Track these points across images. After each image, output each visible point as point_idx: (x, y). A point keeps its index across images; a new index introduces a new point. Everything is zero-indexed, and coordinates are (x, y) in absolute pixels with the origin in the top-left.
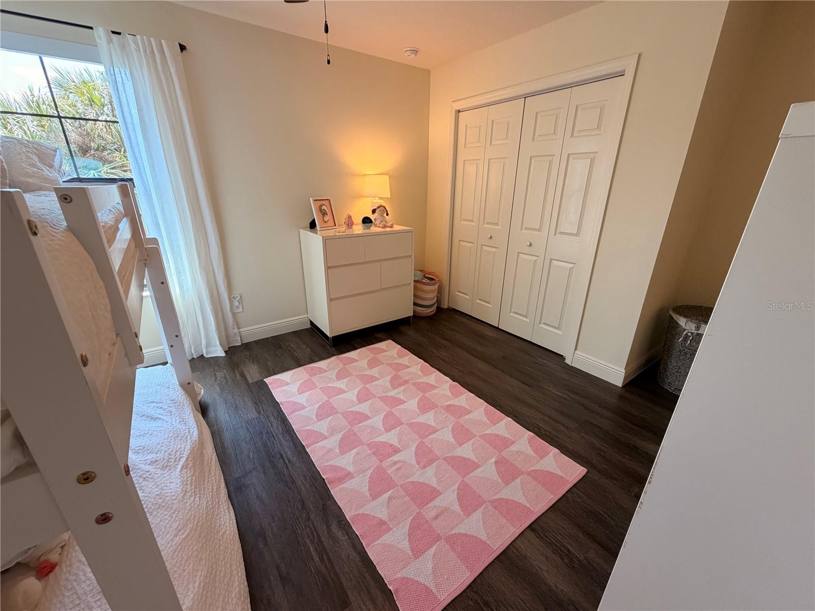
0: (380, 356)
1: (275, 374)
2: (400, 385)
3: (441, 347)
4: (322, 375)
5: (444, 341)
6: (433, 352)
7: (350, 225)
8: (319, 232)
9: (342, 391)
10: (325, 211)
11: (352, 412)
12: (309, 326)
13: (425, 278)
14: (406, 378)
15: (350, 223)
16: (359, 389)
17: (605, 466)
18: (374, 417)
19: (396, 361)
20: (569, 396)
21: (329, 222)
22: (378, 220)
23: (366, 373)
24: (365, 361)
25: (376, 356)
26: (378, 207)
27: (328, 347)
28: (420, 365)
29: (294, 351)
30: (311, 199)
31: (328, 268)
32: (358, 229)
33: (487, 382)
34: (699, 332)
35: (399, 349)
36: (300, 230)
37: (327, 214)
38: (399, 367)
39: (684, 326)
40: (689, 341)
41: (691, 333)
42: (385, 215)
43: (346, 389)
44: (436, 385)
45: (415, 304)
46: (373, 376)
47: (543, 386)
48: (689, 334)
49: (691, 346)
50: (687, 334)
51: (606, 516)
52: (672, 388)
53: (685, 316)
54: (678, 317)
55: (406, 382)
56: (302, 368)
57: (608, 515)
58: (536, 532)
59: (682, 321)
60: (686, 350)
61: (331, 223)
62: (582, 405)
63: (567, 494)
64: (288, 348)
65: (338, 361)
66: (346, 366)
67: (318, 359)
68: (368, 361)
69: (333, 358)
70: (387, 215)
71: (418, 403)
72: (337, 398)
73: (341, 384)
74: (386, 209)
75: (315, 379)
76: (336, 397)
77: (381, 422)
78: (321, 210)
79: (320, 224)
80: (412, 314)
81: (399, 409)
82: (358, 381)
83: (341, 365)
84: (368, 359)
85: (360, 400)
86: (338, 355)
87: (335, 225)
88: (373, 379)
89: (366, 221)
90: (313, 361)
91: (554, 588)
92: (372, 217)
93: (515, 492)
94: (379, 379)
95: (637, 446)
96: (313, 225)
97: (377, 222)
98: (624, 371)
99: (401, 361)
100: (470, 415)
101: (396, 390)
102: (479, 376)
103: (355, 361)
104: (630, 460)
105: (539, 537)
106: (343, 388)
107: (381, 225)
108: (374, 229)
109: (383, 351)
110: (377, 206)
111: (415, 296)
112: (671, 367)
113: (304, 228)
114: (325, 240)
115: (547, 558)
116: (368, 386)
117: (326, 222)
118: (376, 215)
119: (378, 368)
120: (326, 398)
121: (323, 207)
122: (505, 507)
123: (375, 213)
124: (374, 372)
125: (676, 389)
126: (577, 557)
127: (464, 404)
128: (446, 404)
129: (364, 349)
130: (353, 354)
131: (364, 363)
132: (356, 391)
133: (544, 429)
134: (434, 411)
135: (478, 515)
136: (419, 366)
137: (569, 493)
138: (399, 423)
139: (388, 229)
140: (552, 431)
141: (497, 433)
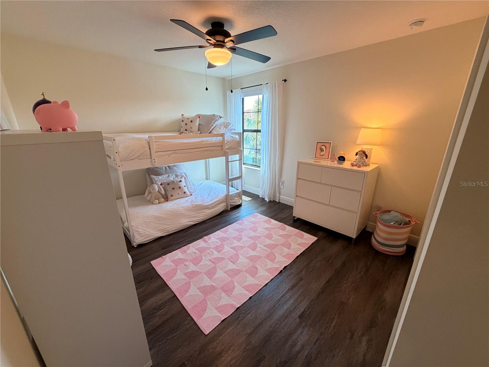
21: (324, 156)
22: (357, 160)
27: (292, 221)
31: (298, 179)
42: (365, 158)
51: (174, 335)
57: (174, 337)
58: (173, 298)
63: (190, 317)
74: (365, 153)
86: (286, 225)
87: (328, 159)
91: (149, 300)
93: (193, 291)
100: (250, 277)
105: (170, 298)
109: (301, 237)
114: (299, 164)
115: (160, 300)
117: (321, 155)
122: (186, 287)
126: (157, 312)
135: (184, 277)
137: (191, 319)
140: (244, 322)
141: (236, 289)
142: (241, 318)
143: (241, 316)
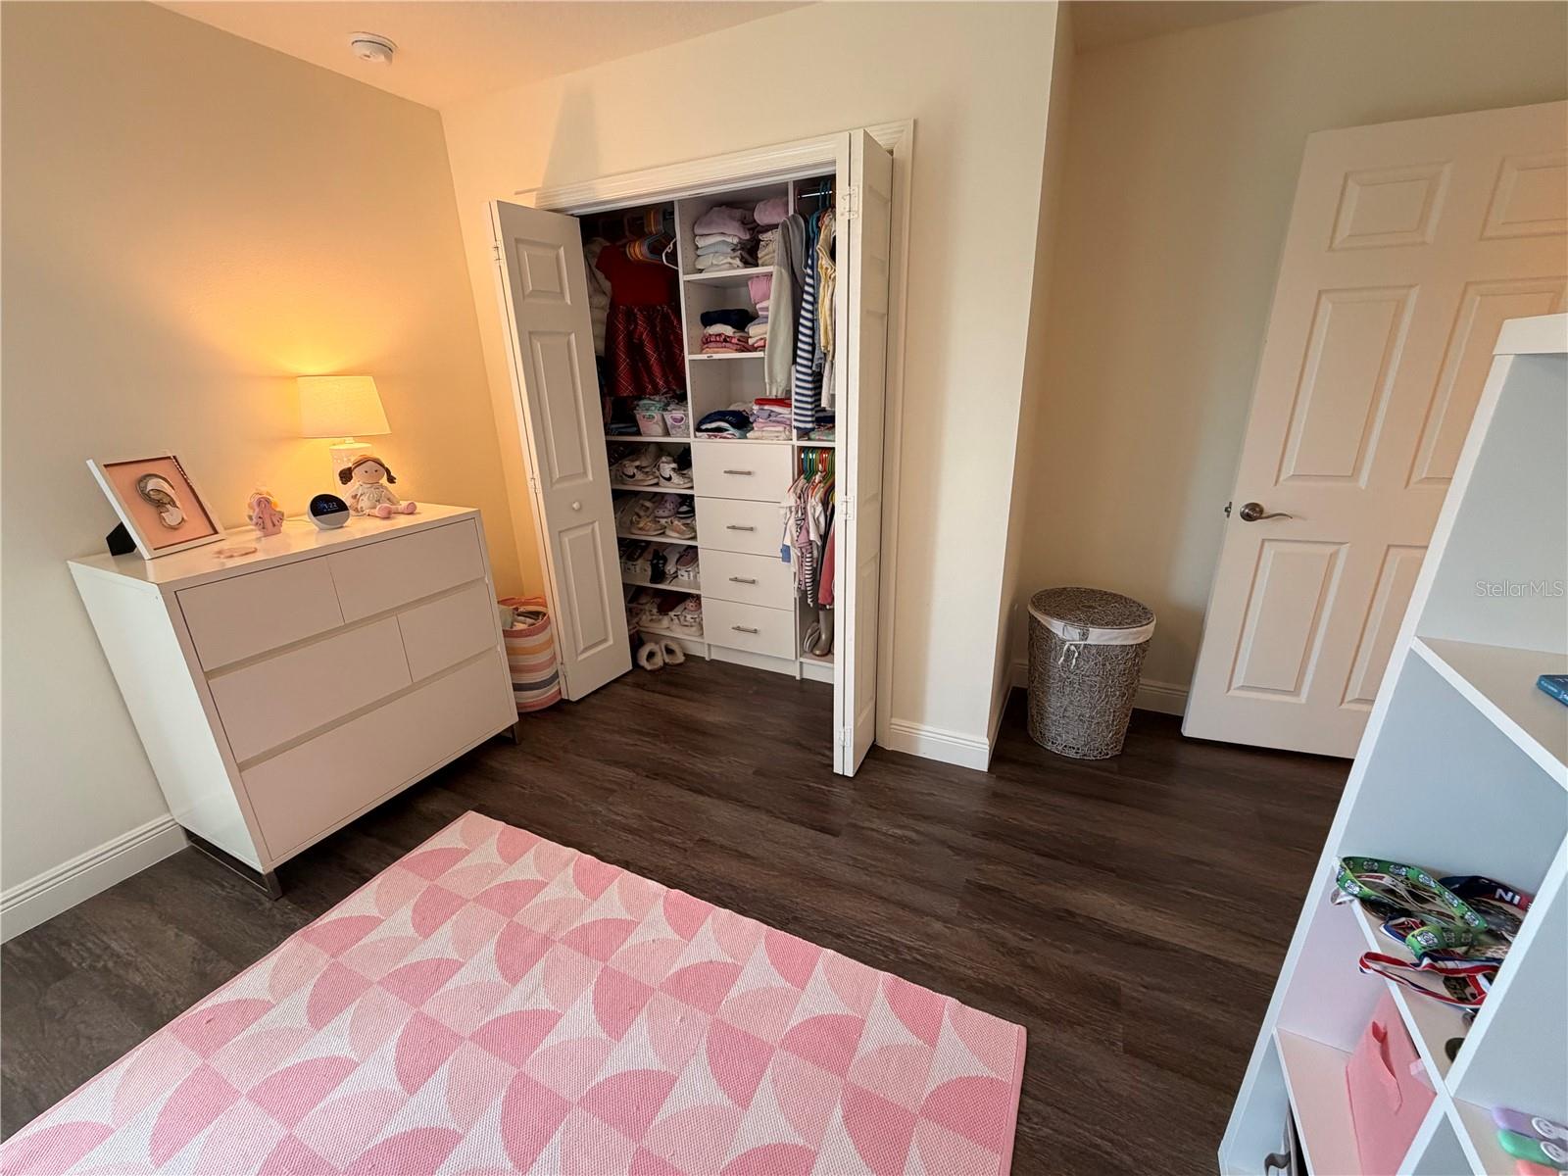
0: (449, 880)
1: (38, 1111)
2: (531, 960)
3: (613, 791)
4: (254, 1028)
5: (612, 769)
6: (595, 813)
7: (269, 524)
8: (149, 565)
9: (339, 1069)
10: (161, 496)
11: (389, 1145)
12: (184, 844)
13: (519, 615)
14: (543, 929)
15: (268, 517)
16: (399, 1032)
17: (1047, 996)
18: (469, 1125)
19: (501, 879)
20: (917, 832)
21: (186, 526)
22: (365, 498)
23: (413, 958)
24: (406, 913)
25: (439, 882)
26: (359, 464)
27: (268, 905)
28: (572, 865)
29: (128, 965)
30: (90, 463)
31: (207, 677)
32: (303, 534)
33: (748, 856)
34: (1087, 642)
35: (502, 833)
36: (69, 562)
37: (174, 504)
38: (513, 896)
39: (1060, 634)
40: (1074, 660)
41: (1076, 646)
42: (384, 481)
43: (353, 1056)
44: (629, 917)
45: (517, 687)
46: (439, 962)
47: (860, 824)
48: (1073, 648)
49: (1078, 668)
50: (1068, 650)
51: (1107, 1146)
52: (1060, 748)
53: (1060, 617)
54: (1049, 619)
55: (546, 941)
56: (165, 1032)
57: (1111, 1141)
59: (1057, 627)
60: (1072, 677)
61: (197, 525)
62: (943, 843)
64: (100, 965)
65: (310, 947)
66: (340, 959)
67: (232, 967)
68: (414, 911)
69: (289, 946)
70: (391, 480)
71: (597, 1004)
72: (324, 1111)
73: (333, 1042)
74: (382, 465)
75: (223, 1061)
76: (321, 1105)
77: (499, 1135)
78: (146, 496)
79: (148, 540)
80: (516, 719)
81: (544, 1053)
82: (392, 1000)
83: (323, 961)
84: (412, 902)
85: (412, 1078)
86: (307, 922)
87: (216, 532)
88: (443, 969)
89: (325, 507)
90: (209, 983)
92: (343, 493)
94: (462, 965)
95: (1073, 910)
96: (120, 543)
97: (364, 503)
98: (987, 741)
99: (514, 874)
100: (739, 982)
101: (520, 986)
102: (722, 846)
103: (369, 923)
104: (1077, 952)
106: (342, 1054)
107: (376, 512)
108: (356, 528)
109: (456, 855)
110: (354, 459)
111: (513, 669)
112: (1052, 710)
113: (83, 557)
114: (175, 596)
116: (429, 1008)
117: (174, 528)
118: (355, 484)
119: (449, 923)
120: (279, 1131)
121: (152, 484)
123: (350, 478)
124: (442, 943)
125: (1065, 746)
127: (716, 953)
128: (672, 972)
129: (395, 870)
130: (360, 903)
131: (401, 922)
132: (390, 1049)
133: (906, 946)
134: (644, 1013)
136: (570, 871)
138: (556, 1110)
139: (402, 522)
140: (921, 943)
141: (818, 1012)
142: (915, 955)
143: (908, 958)
